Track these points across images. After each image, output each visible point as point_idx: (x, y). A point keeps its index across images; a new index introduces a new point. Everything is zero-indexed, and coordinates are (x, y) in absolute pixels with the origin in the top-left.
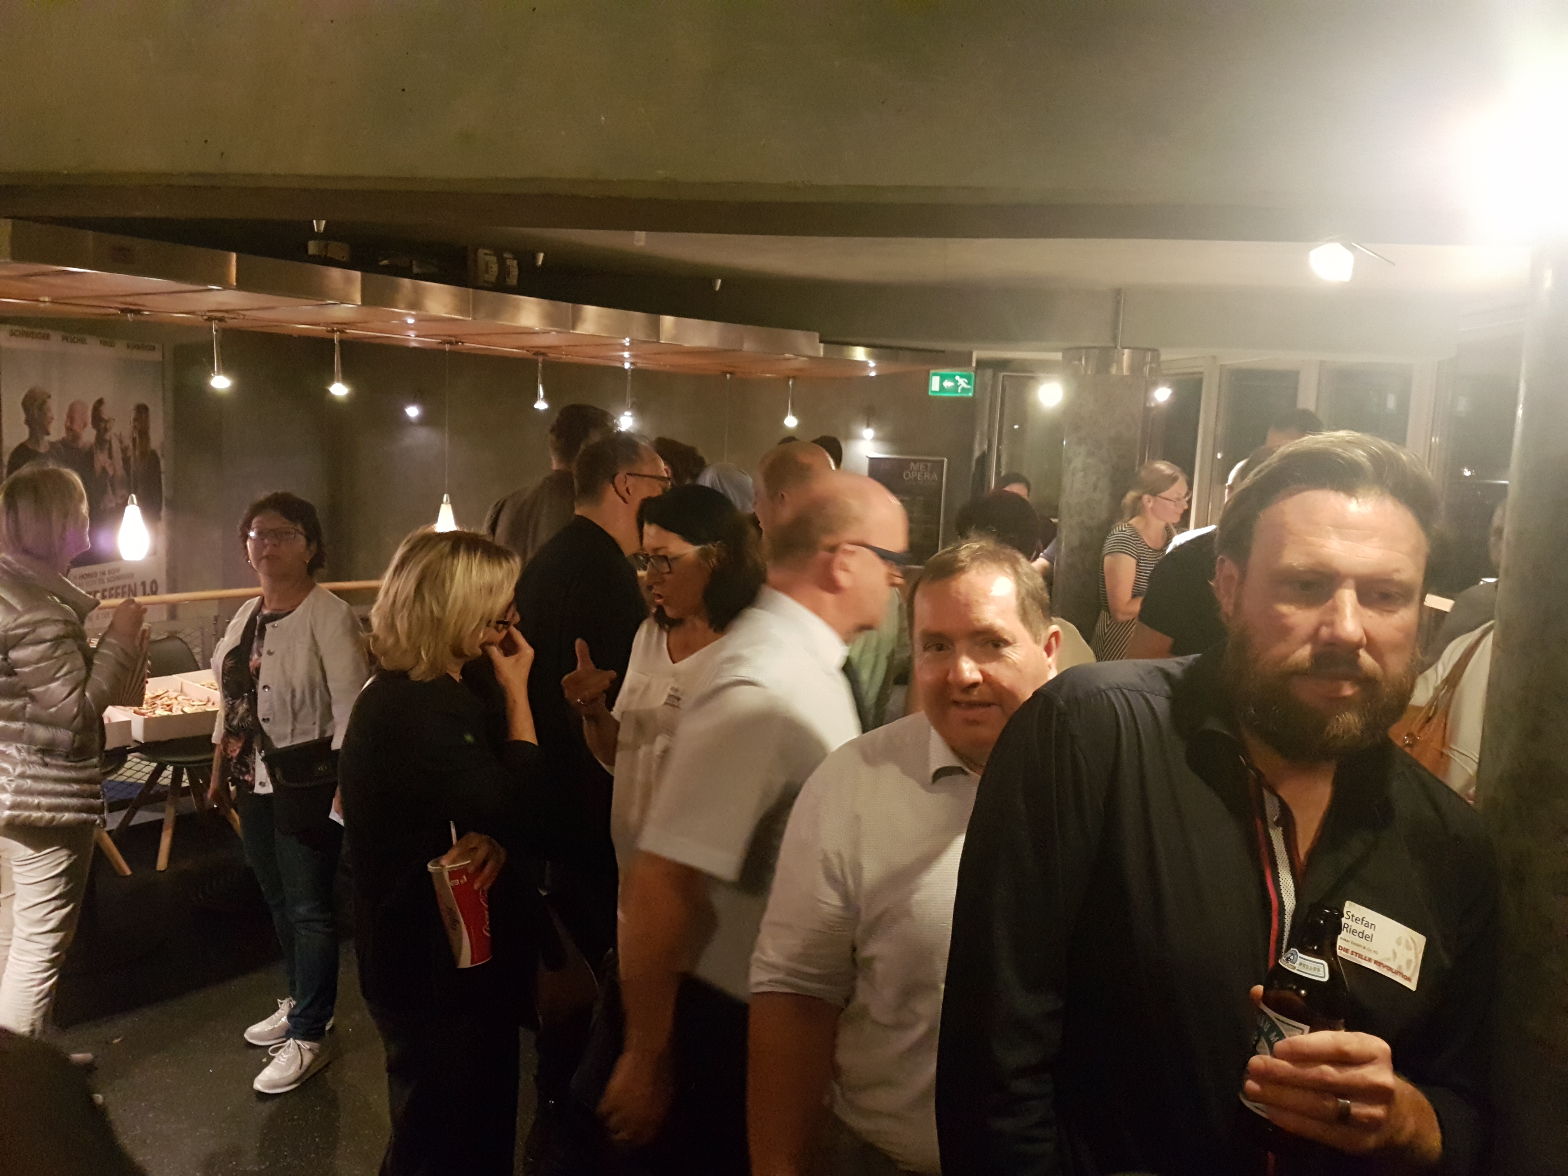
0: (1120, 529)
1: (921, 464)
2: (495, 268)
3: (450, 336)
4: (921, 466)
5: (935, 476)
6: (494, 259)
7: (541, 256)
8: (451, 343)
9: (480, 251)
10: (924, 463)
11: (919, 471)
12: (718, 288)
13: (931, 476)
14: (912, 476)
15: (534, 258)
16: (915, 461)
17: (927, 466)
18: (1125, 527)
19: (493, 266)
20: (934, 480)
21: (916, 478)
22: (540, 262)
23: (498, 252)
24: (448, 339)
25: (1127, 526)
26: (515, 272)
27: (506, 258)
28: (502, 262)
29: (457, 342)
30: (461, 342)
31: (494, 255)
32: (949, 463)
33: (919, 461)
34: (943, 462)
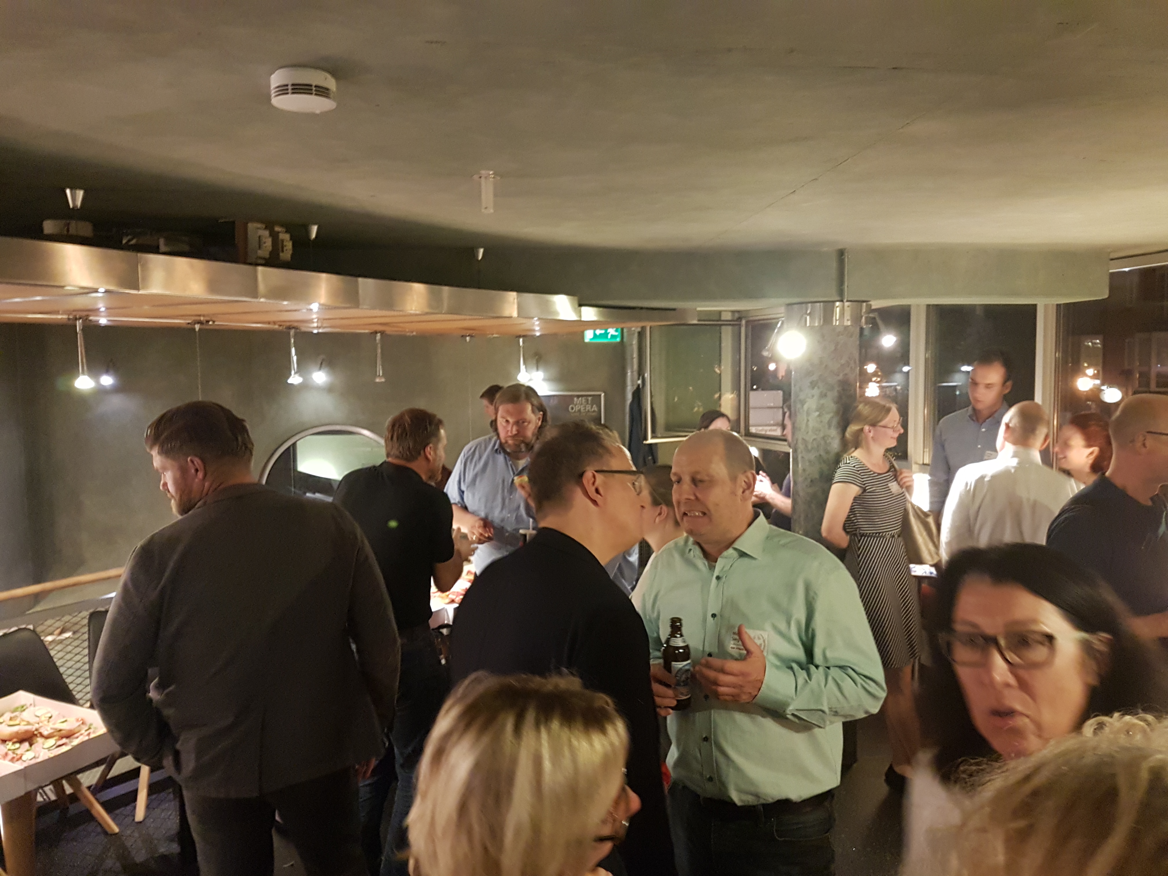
0: (845, 462)
1: (583, 398)
2: (268, 243)
3: (200, 316)
4: (583, 401)
5: (595, 408)
6: (267, 233)
7: (314, 229)
8: (200, 322)
9: (250, 225)
10: (585, 398)
11: (582, 404)
12: (480, 257)
13: (592, 408)
14: (576, 408)
15: (308, 232)
16: (578, 396)
17: (588, 400)
18: (849, 460)
19: (266, 240)
20: (594, 411)
21: (579, 411)
22: (313, 235)
23: (269, 226)
24: (197, 318)
25: (850, 459)
26: (289, 245)
27: (278, 232)
28: (274, 236)
29: (208, 322)
30: (212, 321)
31: (266, 228)
32: (605, 396)
33: (582, 396)
34: (600, 395)
